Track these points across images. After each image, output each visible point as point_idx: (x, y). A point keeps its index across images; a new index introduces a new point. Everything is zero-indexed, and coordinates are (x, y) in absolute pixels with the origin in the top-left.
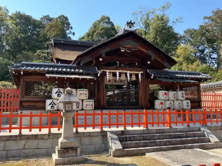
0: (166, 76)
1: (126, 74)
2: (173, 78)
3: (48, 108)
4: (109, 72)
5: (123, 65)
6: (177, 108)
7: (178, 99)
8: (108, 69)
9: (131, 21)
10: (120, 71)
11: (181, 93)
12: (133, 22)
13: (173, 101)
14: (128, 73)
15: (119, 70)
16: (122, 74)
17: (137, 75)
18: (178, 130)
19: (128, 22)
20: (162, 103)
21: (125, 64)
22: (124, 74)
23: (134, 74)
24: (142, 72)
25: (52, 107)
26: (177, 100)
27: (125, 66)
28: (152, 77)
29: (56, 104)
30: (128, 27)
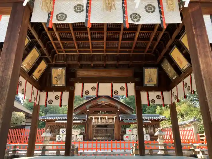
0: (130, 119)
1: (105, 118)
3: (57, 140)
4: (94, 118)
5: (103, 113)
8: (93, 116)
10: (101, 117)
13: (136, 135)
16: (103, 118)
18: (116, 153)
20: (127, 137)
21: (105, 112)
23: (110, 118)
24: (116, 117)
25: (58, 139)
28: (120, 120)
29: (61, 137)
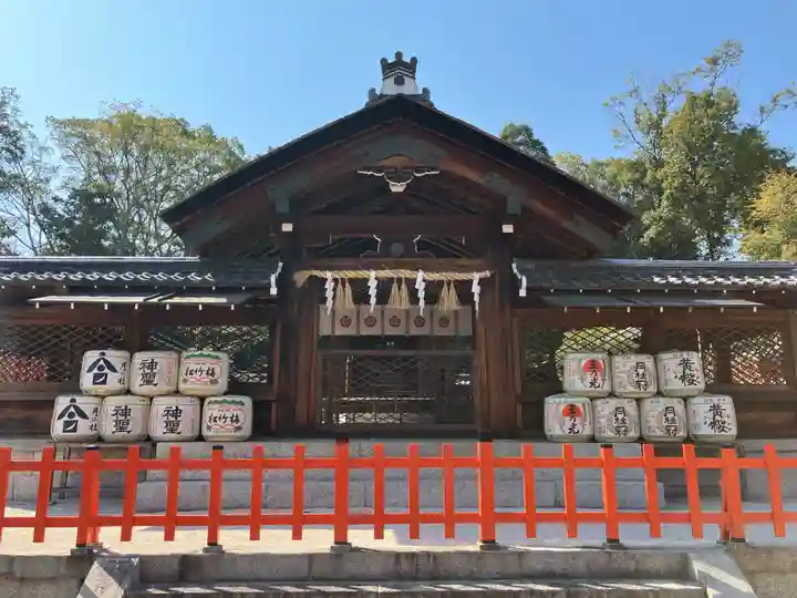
2: (633, 292)
4: (336, 280)
5: (397, 248)
6: (659, 433)
7: (663, 389)
8: (331, 269)
9: (399, 55)
10: (382, 274)
11: (678, 361)
12: (406, 59)
13: (638, 400)
14: (419, 280)
15: (377, 267)
16: (395, 286)
17: (463, 289)
19: (384, 61)
20: (572, 411)
22: (404, 286)
23: (449, 284)
24: (486, 274)
25: (67, 424)
26: (659, 394)
27: (408, 253)
28: (523, 293)
29: (89, 412)
30: (392, 80)
